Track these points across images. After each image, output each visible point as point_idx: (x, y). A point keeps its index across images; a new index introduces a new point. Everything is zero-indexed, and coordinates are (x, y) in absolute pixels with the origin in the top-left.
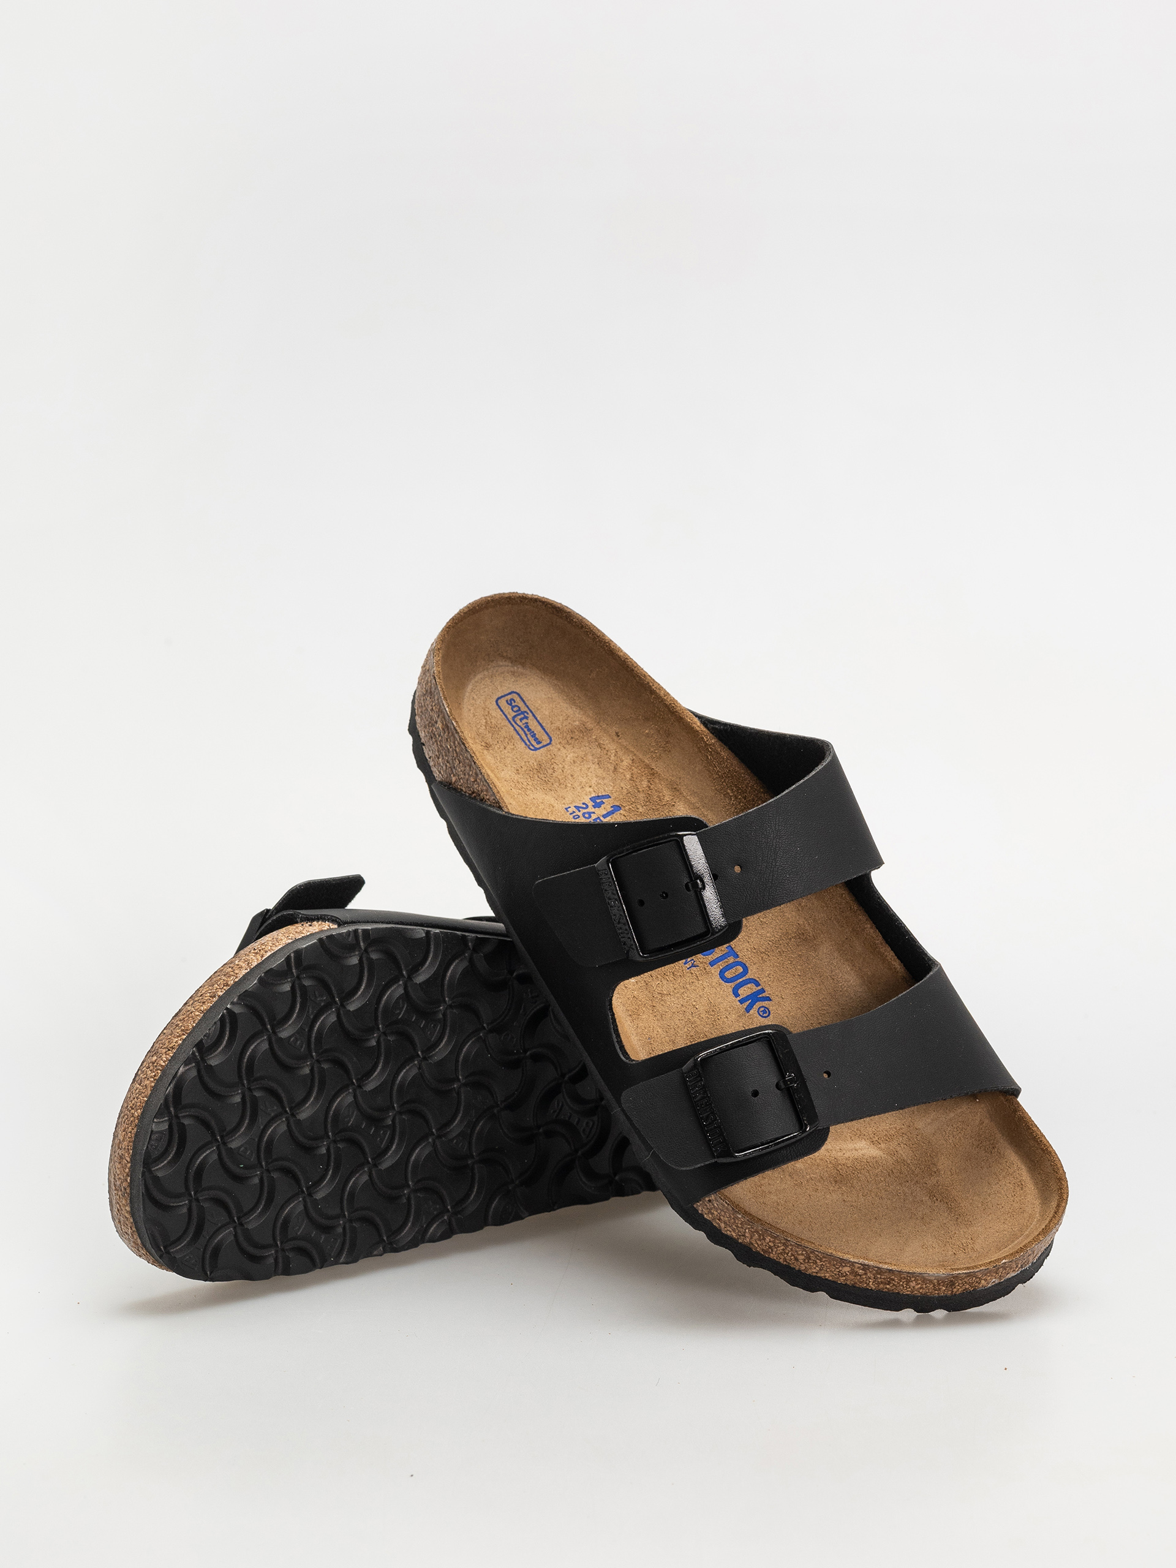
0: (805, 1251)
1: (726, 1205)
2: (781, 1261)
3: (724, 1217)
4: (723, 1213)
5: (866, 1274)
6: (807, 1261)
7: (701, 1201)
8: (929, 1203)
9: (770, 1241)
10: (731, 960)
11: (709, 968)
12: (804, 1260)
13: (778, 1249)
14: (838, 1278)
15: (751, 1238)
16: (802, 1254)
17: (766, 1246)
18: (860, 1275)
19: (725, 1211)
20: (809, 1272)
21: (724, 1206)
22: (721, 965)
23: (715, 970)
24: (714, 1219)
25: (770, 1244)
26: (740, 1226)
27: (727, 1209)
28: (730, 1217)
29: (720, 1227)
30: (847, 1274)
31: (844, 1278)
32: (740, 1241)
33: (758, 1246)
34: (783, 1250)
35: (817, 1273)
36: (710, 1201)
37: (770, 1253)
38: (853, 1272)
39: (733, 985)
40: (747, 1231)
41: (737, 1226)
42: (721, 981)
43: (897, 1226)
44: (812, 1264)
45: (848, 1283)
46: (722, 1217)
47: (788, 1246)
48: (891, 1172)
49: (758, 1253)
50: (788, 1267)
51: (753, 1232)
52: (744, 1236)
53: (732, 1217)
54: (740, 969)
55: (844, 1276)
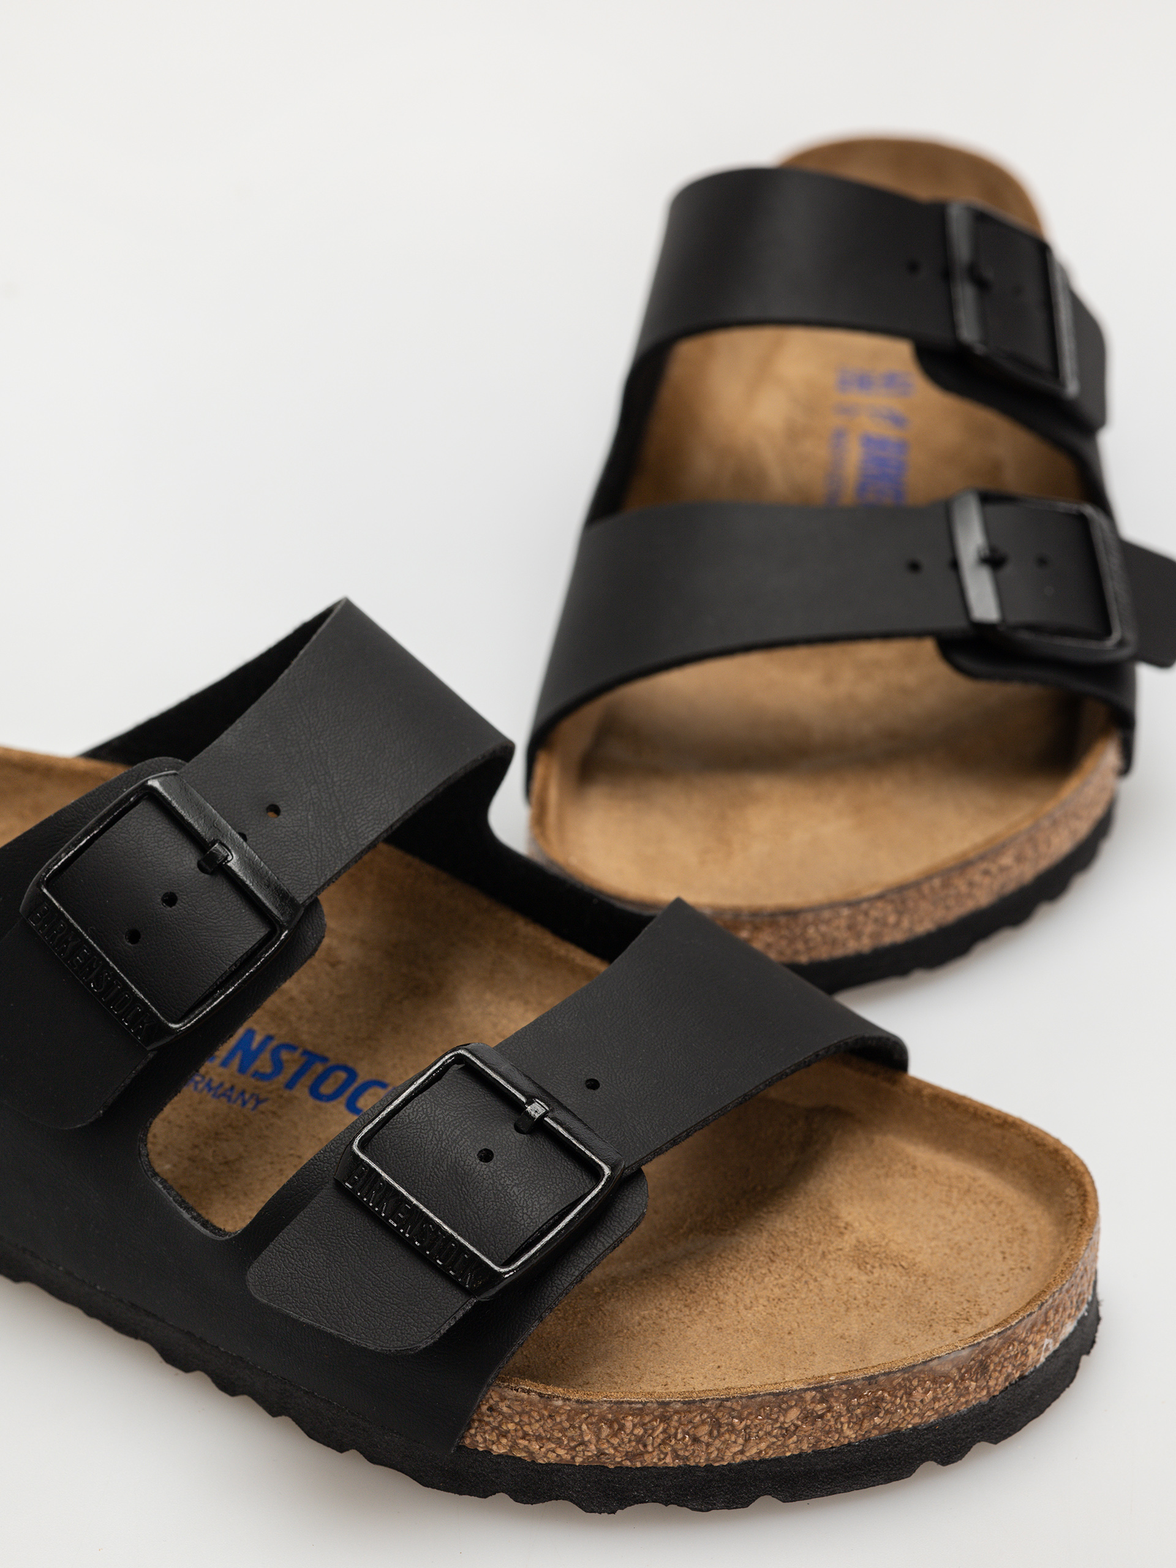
0: (705, 1410)
1: (525, 1395)
2: (668, 1460)
3: (530, 1424)
4: (526, 1419)
5: (830, 1409)
6: (715, 1433)
7: (473, 1421)
8: (864, 1278)
9: (634, 1426)
10: (319, 1068)
11: (287, 1093)
12: (710, 1434)
13: (655, 1435)
14: (783, 1445)
15: (599, 1439)
16: (703, 1422)
17: (630, 1441)
18: (821, 1417)
19: (527, 1409)
20: (728, 1459)
21: (522, 1400)
22: (307, 1080)
23: (301, 1091)
24: (514, 1445)
25: (636, 1432)
26: (566, 1425)
27: (531, 1403)
28: (542, 1417)
29: (531, 1453)
30: (797, 1427)
31: (795, 1438)
32: (578, 1460)
33: (615, 1449)
34: (664, 1431)
35: (742, 1452)
36: (491, 1409)
37: (642, 1454)
38: (809, 1417)
39: (343, 1099)
40: (584, 1427)
41: (563, 1430)
42: (318, 1103)
43: (833, 1329)
44: (727, 1436)
45: (805, 1447)
46: (526, 1428)
47: (670, 1418)
48: (771, 1255)
49: (620, 1469)
50: (687, 1471)
51: (597, 1423)
52: (582, 1443)
53: (546, 1413)
54: (342, 1075)
55: (794, 1433)
